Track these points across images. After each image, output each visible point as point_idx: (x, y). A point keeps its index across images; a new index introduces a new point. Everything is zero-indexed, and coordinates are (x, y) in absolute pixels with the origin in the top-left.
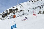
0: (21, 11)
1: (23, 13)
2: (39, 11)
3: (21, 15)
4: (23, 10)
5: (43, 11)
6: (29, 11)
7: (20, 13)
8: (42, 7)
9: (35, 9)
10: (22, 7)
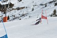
0: (18, 9)
1: (21, 13)
2: (53, 10)
3: (18, 18)
4: (22, 8)
6: (33, 10)
7: (17, 13)
9: (46, 6)
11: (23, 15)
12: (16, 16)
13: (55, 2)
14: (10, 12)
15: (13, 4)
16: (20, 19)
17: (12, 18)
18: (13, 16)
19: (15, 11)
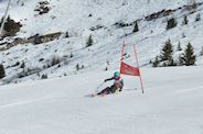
0: (37, 40)
1: (48, 56)
2: (161, 45)
5: (189, 46)
6: (90, 43)
7: (31, 55)
8: (180, 21)
9: (136, 30)
10: (46, 10)
11: (55, 62)
12: (27, 66)
13: (170, 17)
14: (6, 52)
15: (16, 21)
16: (44, 77)
17: (15, 73)
18: (18, 64)
19: (24, 47)
